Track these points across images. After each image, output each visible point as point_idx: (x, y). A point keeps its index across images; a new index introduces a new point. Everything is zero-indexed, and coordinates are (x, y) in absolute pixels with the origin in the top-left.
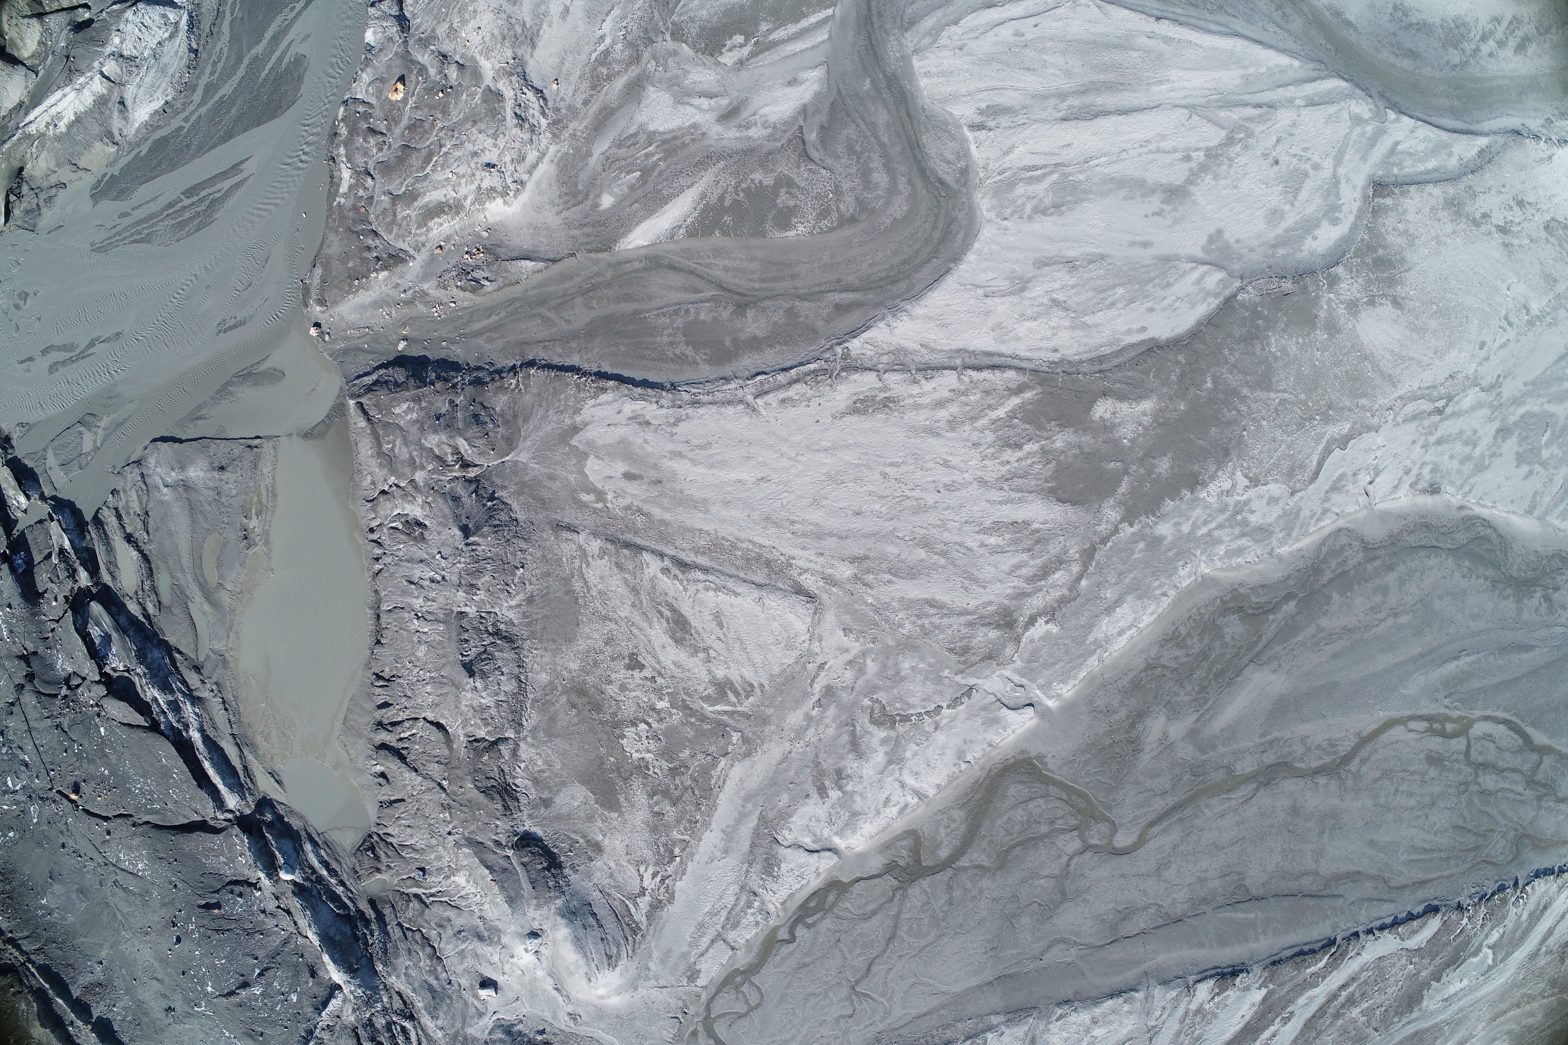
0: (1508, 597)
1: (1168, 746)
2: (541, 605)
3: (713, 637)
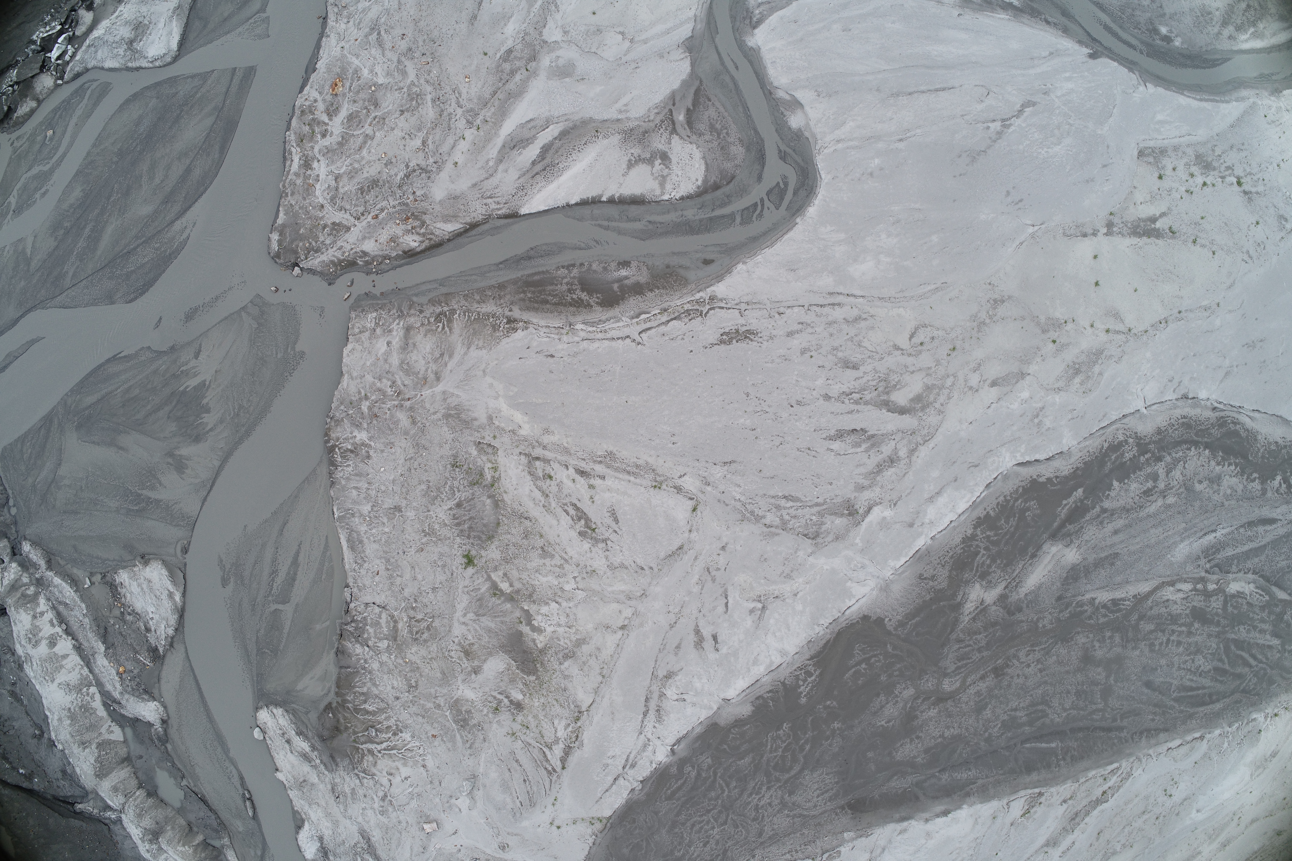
1: (982, 609)
2: (468, 508)
3: (611, 531)
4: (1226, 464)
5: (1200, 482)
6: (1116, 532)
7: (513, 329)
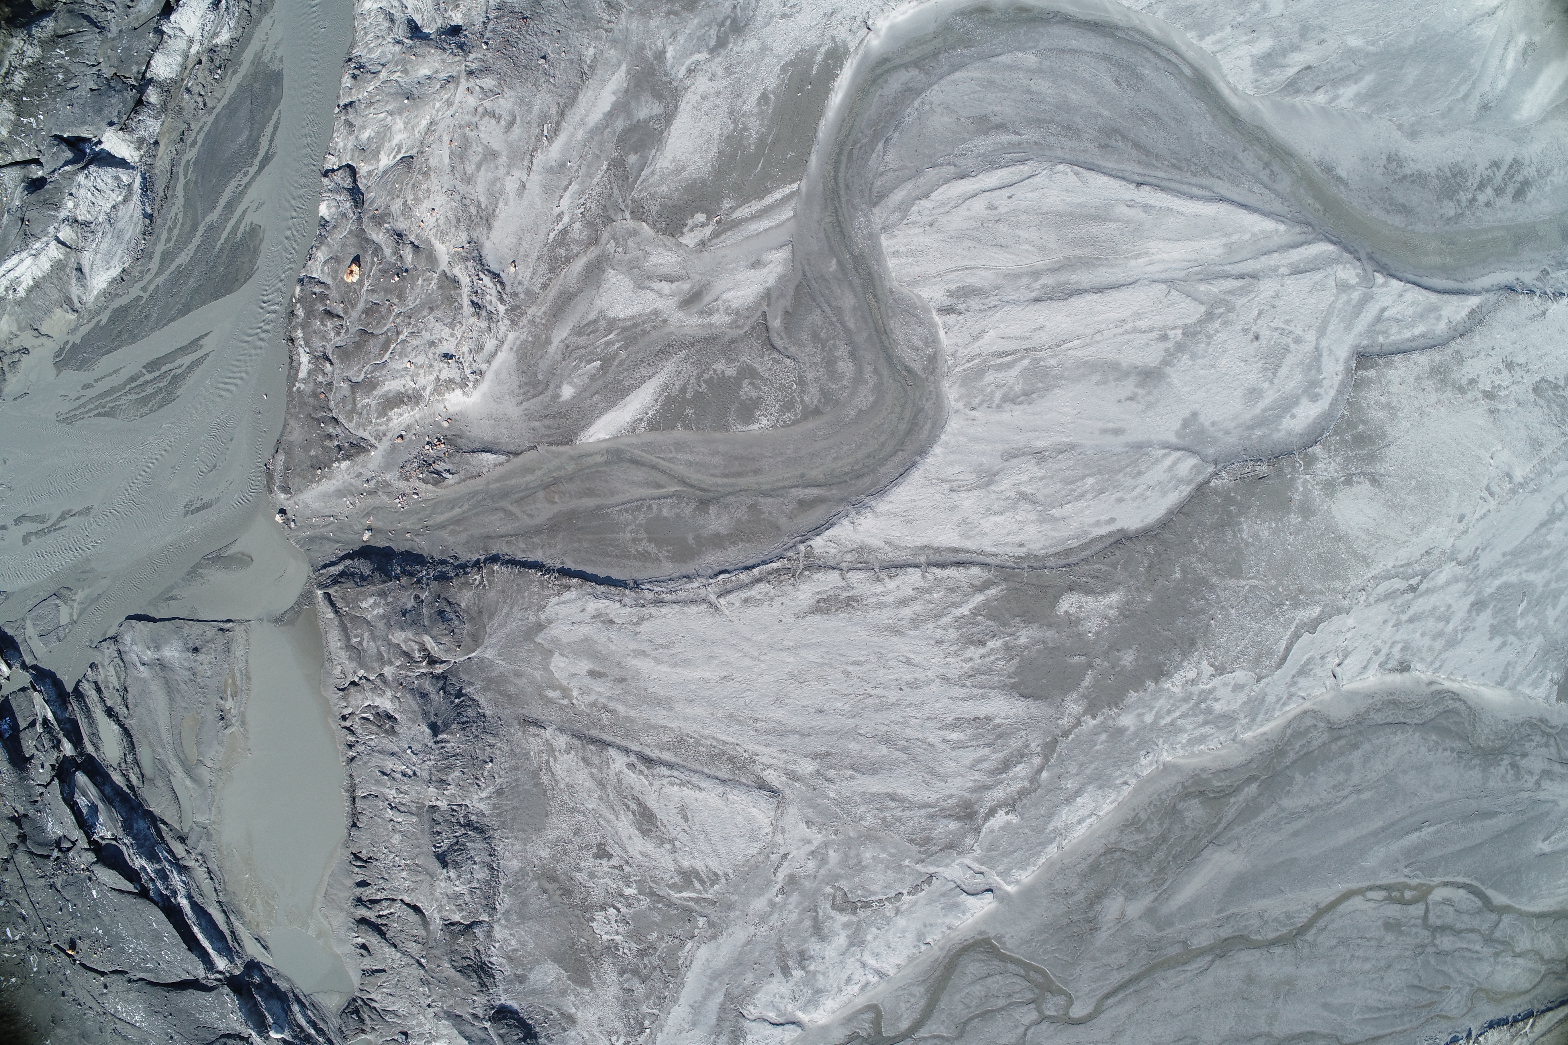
0: (1475, 766)
1: (1124, 924)
2: (510, 797)
3: (679, 829)
4: (1440, 749)
7: (565, 586)
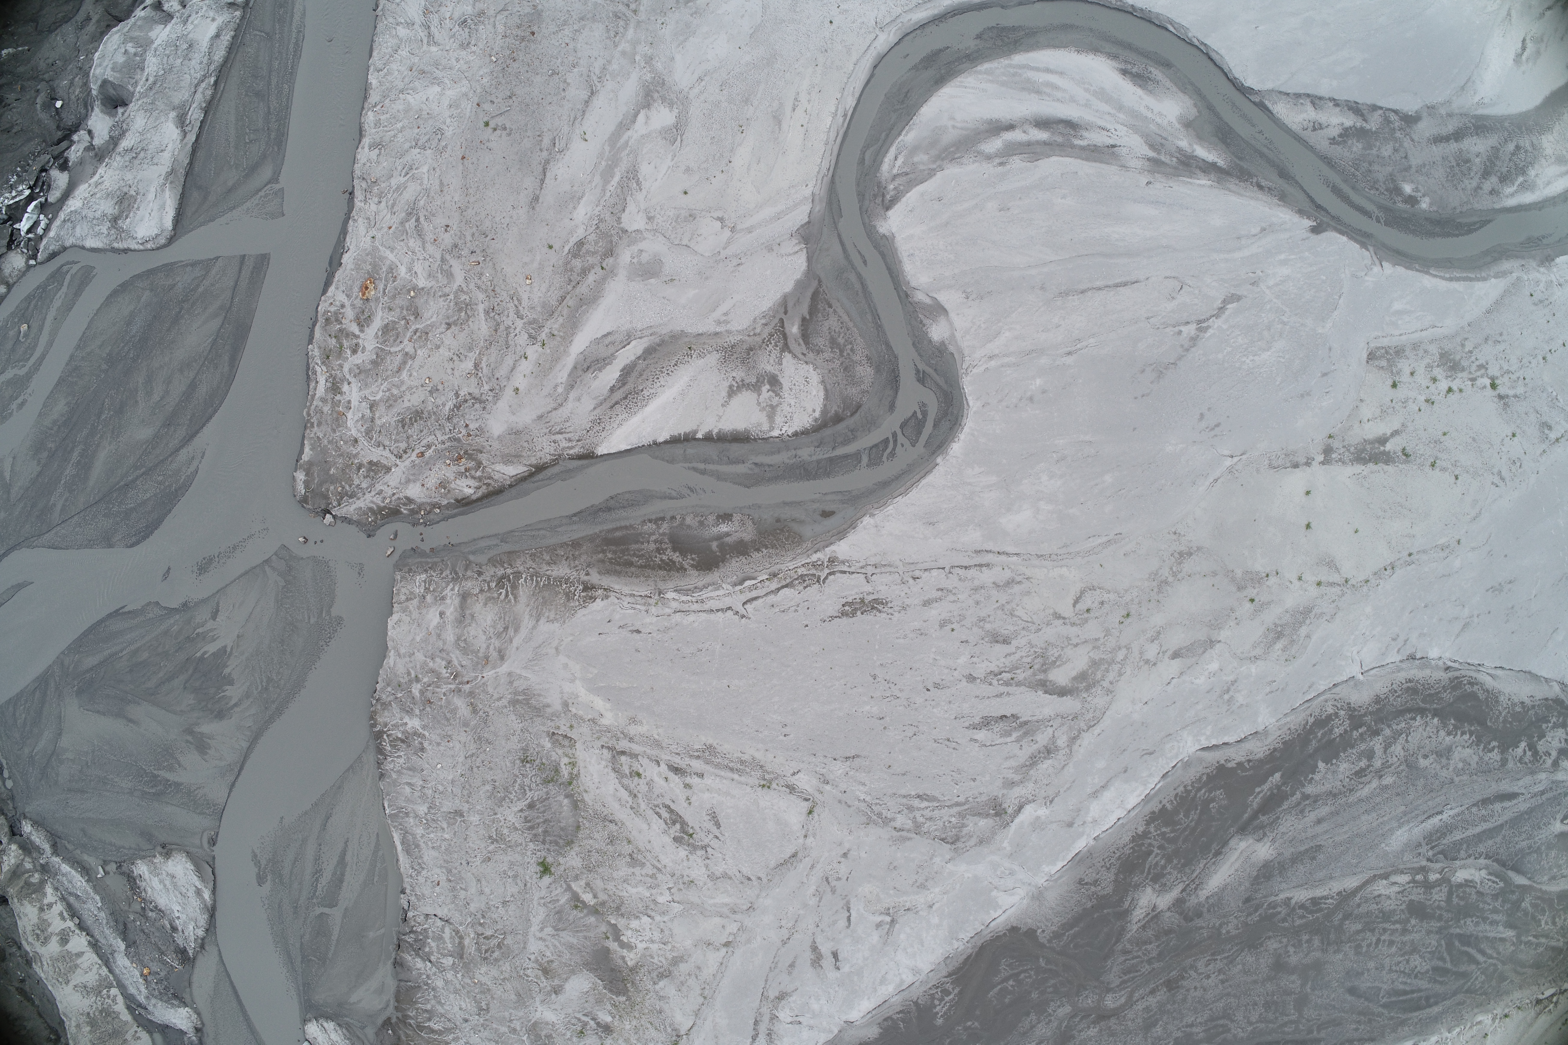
0: (1493, 748)
1: (1154, 916)
2: (542, 809)
3: (711, 836)
4: (1459, 733)
5: (1425, 757)
6: (1319, 821)
7: (591, 598)
